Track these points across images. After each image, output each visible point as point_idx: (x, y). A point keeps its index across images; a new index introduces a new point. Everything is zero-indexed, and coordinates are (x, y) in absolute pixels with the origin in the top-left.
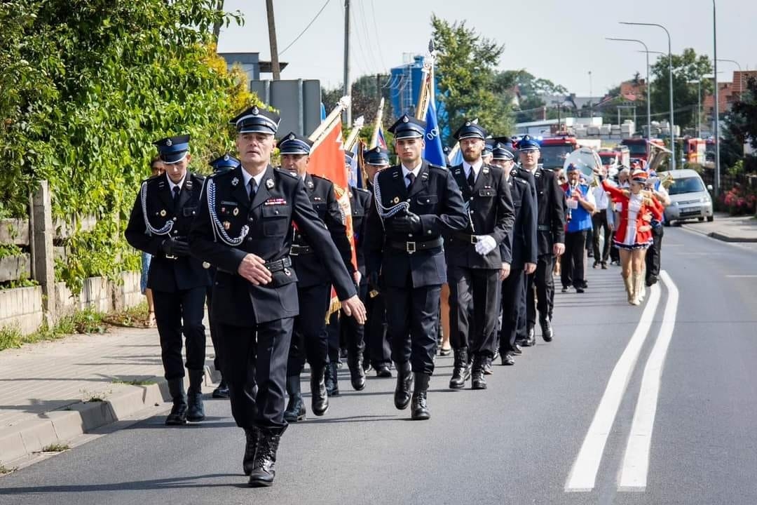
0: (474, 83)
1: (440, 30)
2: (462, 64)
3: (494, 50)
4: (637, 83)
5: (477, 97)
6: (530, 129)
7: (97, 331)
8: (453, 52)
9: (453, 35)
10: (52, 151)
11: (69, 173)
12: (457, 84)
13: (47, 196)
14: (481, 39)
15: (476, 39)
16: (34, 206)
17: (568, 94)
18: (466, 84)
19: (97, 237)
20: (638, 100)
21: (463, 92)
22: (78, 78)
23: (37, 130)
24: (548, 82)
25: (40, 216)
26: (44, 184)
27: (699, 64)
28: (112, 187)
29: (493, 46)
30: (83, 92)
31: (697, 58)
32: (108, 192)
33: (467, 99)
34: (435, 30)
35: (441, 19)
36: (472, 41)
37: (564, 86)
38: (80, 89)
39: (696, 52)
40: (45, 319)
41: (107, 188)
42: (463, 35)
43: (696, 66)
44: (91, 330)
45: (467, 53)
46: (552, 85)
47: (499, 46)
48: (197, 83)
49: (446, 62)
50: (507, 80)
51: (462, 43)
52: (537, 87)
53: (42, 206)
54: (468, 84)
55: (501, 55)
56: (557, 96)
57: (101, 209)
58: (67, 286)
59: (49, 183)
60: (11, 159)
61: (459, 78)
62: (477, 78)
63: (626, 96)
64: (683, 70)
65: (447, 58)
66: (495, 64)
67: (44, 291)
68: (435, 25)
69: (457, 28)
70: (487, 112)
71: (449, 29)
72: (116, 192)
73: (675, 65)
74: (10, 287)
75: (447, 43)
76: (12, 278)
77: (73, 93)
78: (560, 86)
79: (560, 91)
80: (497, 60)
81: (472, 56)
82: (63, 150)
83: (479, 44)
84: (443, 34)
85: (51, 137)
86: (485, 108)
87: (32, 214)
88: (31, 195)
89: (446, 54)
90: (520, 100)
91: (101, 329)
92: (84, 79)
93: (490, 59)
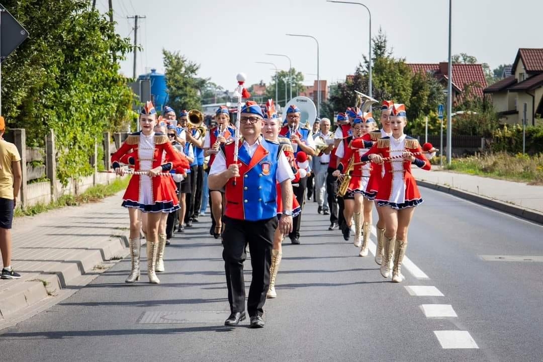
0: (185, 84)
1: (167, 56)
2: (179, 73)
3: (195, 67)
4: (262, 85)
5: (186, 91)
6: (208, 108)
7: (75, 204)
8: (173, 67)
9: (174, 58)
10: (55, 113)
11: (61, 125)
12: (176, 84)
13: (53, 137)
14: (188, 60)
15: (185, 61)
16: (47, 141)
17: (225, 91)
18: (181, 84)
19: (70, 157)
20: (263, 94)
21: (179, 88)
22: (66, 77)
23: (49, 103)
24: (213, 84)
25: (50, 147)
26: (52, 130)
27: (297, 76)
28: (76, 133)
29: (195, 65)
30: (69, 85)
31: (296, 73)
32: (74, 135)
33: (180, 92)
34: (165, 56)
35: (167, 50)
36: (183, 62)
37: (221, 86)
38: (66, 83)
39: (296, 70)
40: (52, 198)
41: (74, 134)
42: (179, 59)
43: (295, 77)
44: (73, 204)
45: (181, 67)
46: (215, 85)
47: (197, 65)
48: (116, 80)
49: (170, 72)
50: (202, 83)
51: (178, 63)
52: (208, 86)
53: (51, 142)
54: (182, 84)
55: (199, 70)
56: (218, 92)
57: (71, 143)
58: (60, 182)
59: (54, 130)
60: (38, 117)
61: (176, 81)
62: (186, 81)
63: (256, 92)
64: (288, 79)
65: (170, 70)
66: (196, 74)
67: (52, 184)
68: (165, 53)
69: (176, 54)
70: (191, 99)
71: (171, 56)
72: (78, 135)
73: (285, 77)
74: (37, 182)
75: (171, 63)
76: (38, 177)
77: (65, 85)
78: (219, 86)
79: (220, 89)
80: (197, 72)
81: (183, 70)
82: (60, 113)
83: (187, 64)
84: (168, 58)
85: (55, 107)
86: (191, 97)
87: (46, 145)
88: (46, 136)
89: (170, 68)
90: (201, 93)
91: (77, 203)
92: (69, 78)
93: (193, 71)
